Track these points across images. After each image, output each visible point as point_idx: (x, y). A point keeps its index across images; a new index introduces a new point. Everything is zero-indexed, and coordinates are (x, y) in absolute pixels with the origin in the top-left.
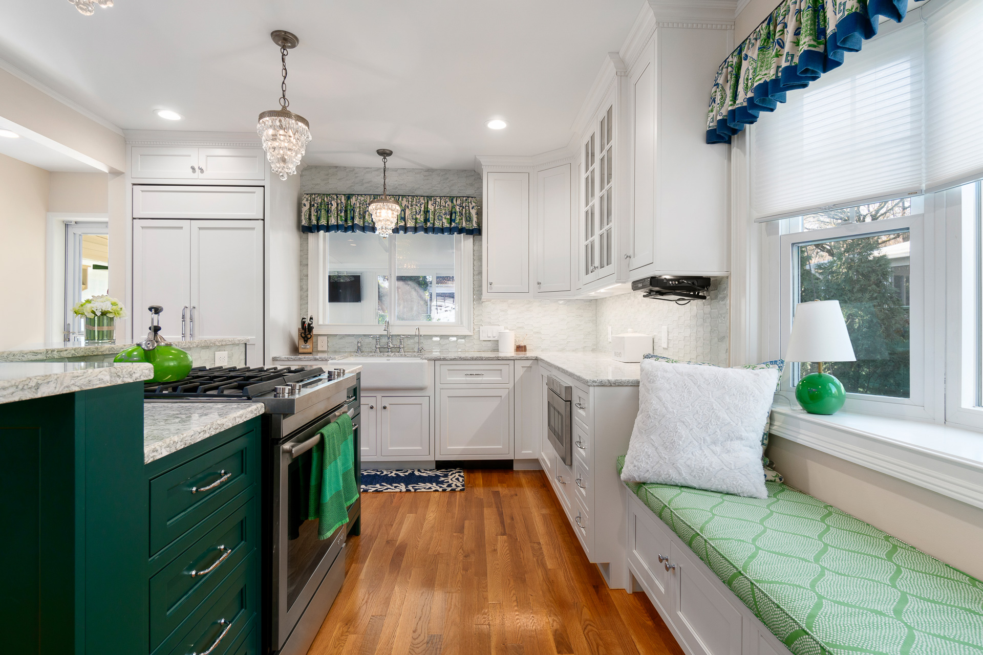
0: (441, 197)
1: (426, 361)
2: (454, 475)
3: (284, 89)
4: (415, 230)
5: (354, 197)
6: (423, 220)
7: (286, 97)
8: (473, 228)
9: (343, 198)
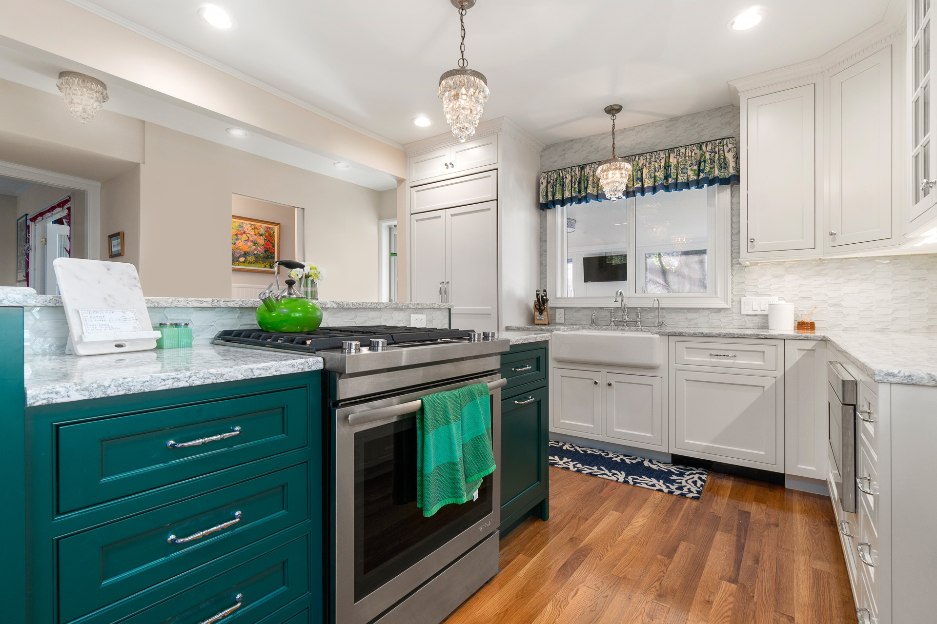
0: (685, 147)
1: (657, 336)
2: (692, 476)
3: (463, 50)
4: (654, 189)
5: (588, 167)
6: (663, 177)
7: (464, 57)
8: (730, 175)
9: (577, 169)
